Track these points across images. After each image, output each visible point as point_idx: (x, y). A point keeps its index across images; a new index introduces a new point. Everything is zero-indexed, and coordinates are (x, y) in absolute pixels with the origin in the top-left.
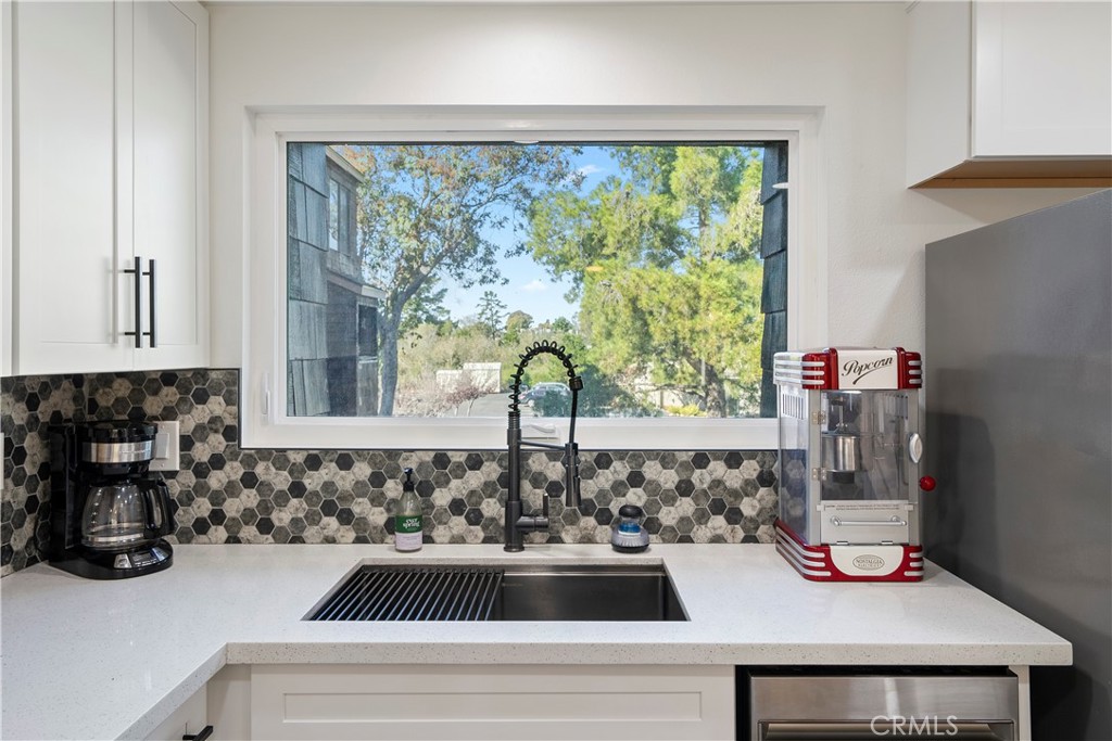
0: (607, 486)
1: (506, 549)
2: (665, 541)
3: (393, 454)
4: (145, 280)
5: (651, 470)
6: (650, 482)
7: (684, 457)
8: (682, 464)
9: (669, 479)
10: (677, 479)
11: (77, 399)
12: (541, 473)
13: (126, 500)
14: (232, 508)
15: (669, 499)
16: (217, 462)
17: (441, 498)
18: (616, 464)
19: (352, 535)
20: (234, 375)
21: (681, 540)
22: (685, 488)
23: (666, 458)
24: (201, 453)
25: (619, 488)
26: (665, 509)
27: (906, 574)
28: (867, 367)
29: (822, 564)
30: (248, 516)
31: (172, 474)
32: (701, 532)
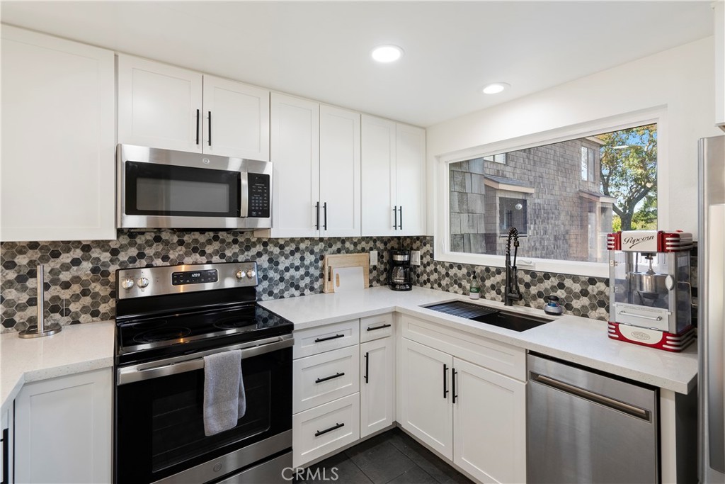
0: (549, 287)
1: (505, 305)
2: (574, 314)
3: (473, 266)
4: (398, 212)
5: (568, 283)
6: (568, 288)
7: (584, 279)
8: (582, 282)
9: (577, 288)
10: (580, 289)
11: (399, 243)
12: (522, 279)
13: (401, 271)
14: (433, 278)
15: (577, 297)
16: (428, 264)
17: (488, 283)
18: (552, 278)
19: (462, 292)
20: (432, 238)
21: (583, 316)
22: (584, 293)
23: (575, 278)
24: (425, 261)
25: (554, 289)
26: (574, 301)
27: (664, 346)
28: (638, 240)
29: (614, 331)
30: (436, 281)
31: (418, 266)
32: (592, 313)
